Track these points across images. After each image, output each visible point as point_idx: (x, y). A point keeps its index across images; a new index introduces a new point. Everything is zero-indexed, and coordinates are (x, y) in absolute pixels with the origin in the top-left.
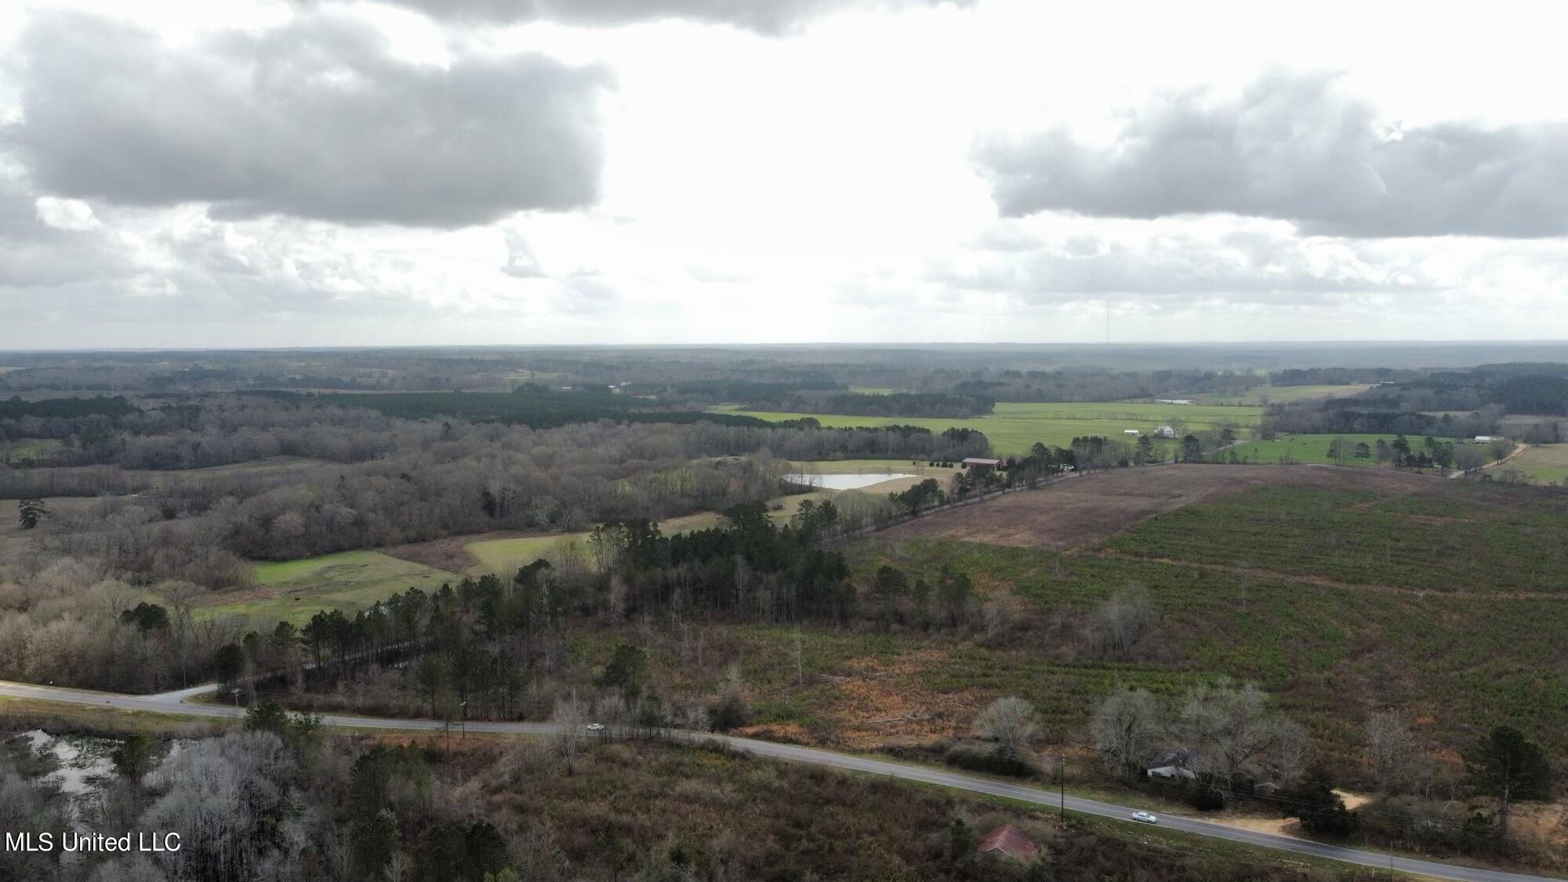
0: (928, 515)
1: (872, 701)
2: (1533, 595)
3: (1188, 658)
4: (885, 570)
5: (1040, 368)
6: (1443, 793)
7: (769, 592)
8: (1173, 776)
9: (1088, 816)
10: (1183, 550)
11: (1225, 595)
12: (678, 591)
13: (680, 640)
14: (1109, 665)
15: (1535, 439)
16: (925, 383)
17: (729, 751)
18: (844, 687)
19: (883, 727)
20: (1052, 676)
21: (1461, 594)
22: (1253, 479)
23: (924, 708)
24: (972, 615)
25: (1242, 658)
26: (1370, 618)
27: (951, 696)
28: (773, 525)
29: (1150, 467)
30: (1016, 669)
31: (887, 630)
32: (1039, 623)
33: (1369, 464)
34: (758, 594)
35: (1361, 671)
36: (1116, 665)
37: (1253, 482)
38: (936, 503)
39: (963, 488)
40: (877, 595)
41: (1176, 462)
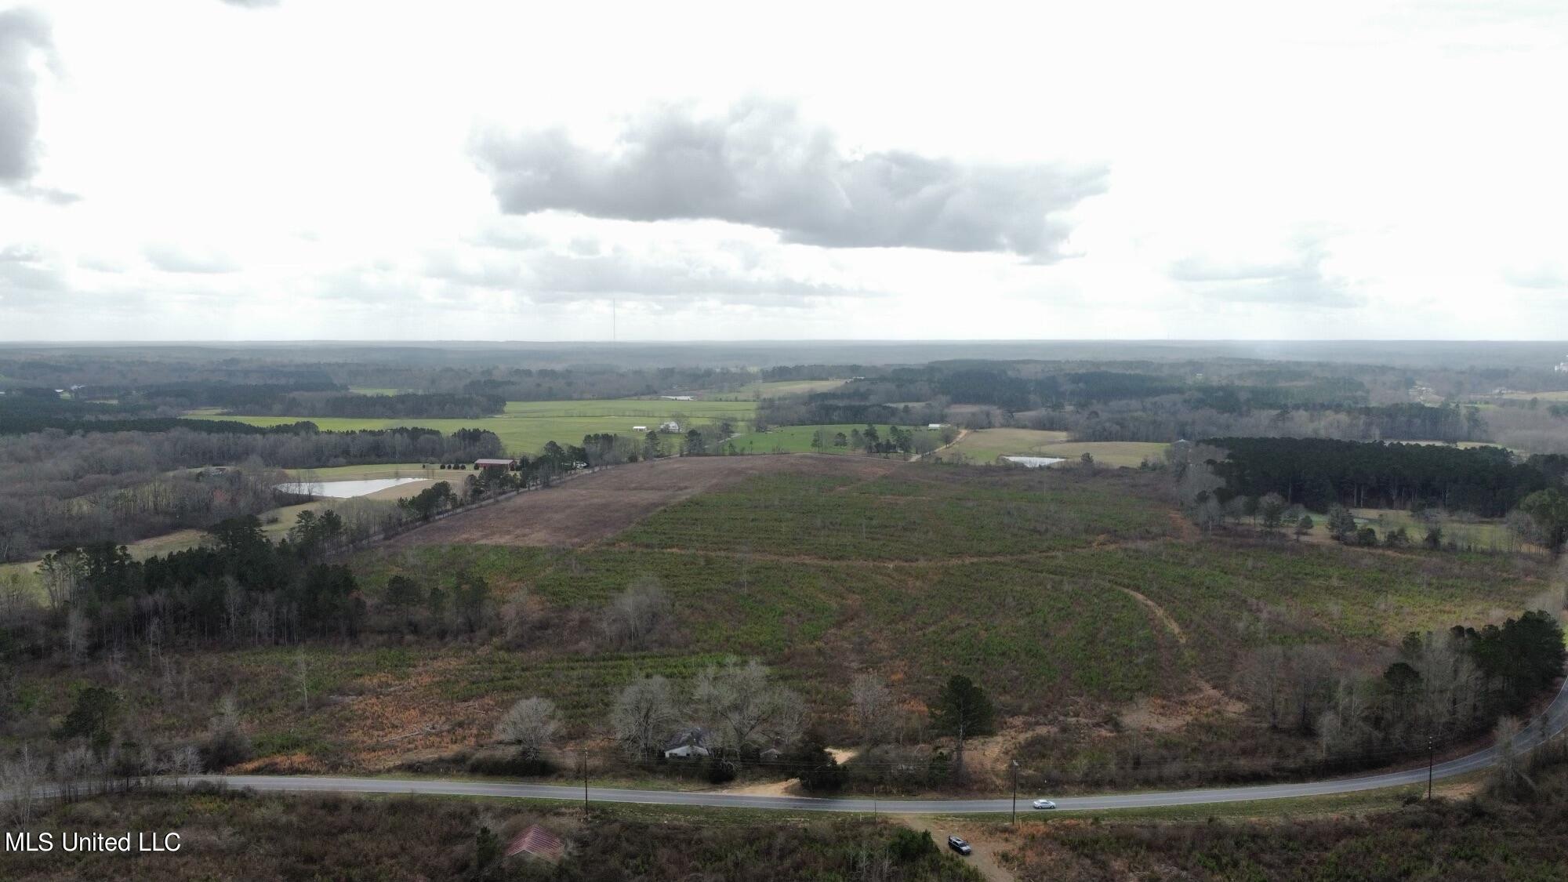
0: (440, 519)
1: (387, 718)
2: (975, 560)
3: (698, 641)
4: (397, 580)
5: (549, 366)
6: (913, 739)
7: (266, 614)
8: (688, 755)
9: (612, 804)
10: (690, 540)
11: (729, 579)
12: (156, 620)
13: (160, 675)
14: (626, 655)
15: (974, 425)
16: (433, 382)
17: (226, 792)
18: (356, 707)
19: (400, 744)
20: (571, 673)
21: (922, 563)
22: (751, 469)
23: (443, 718)
24: (490, 619)
25: (746, 636)
26: (851, 590)
27: (471, 703)
28: (268, 540)
29: (658, 461)
30: (536, 667)
31: (400, 642)
32: (557, 621)
33: (846, 452)
34: (252, 617)
35: (844, 638)
36: (632, 654)
37: (751, 472)
38: (449, 507)
39: (476, 490)
40: (389, 607)
41: (681, 456)
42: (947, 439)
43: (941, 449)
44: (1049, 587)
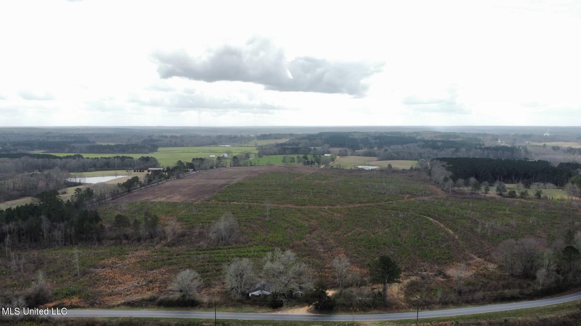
0: (135, 191)
1: (116, 279)
2: (360, 205)
3: (251, 241)
4: (119, 216)
5: (174, 135)
7: (60, 232)
8: (260, 295)
9: (227, 320)
10: (241, 198)
11: (260, 214)
12: (8, 236)
13: (10, 261)
14: (221, 247)
15: (342, 155)
16: (129, 140)
17: (38, 319)
18: (101, 274)
19: (123, 292)
20: (199, 256)
21: (338, 207)
23: (143, 279)
24: (160, 232)
25: (272, 239)
26: (311, 218)
27: (155, 271)
28: (61, 200)
29: (222, 168)
30: (183, 254)
31: (121, 243)
32: (189, 233)
33: (296, 164)
34: (54, 233)
35: (314, 238)
36: (224, 247)
37: (260, 172)
38: (138, 186)
39: (150, 180)
40: (115, 228)
41: (231, 166)
42: (333, 160)
43: (331, 163)
44: (393, 215)
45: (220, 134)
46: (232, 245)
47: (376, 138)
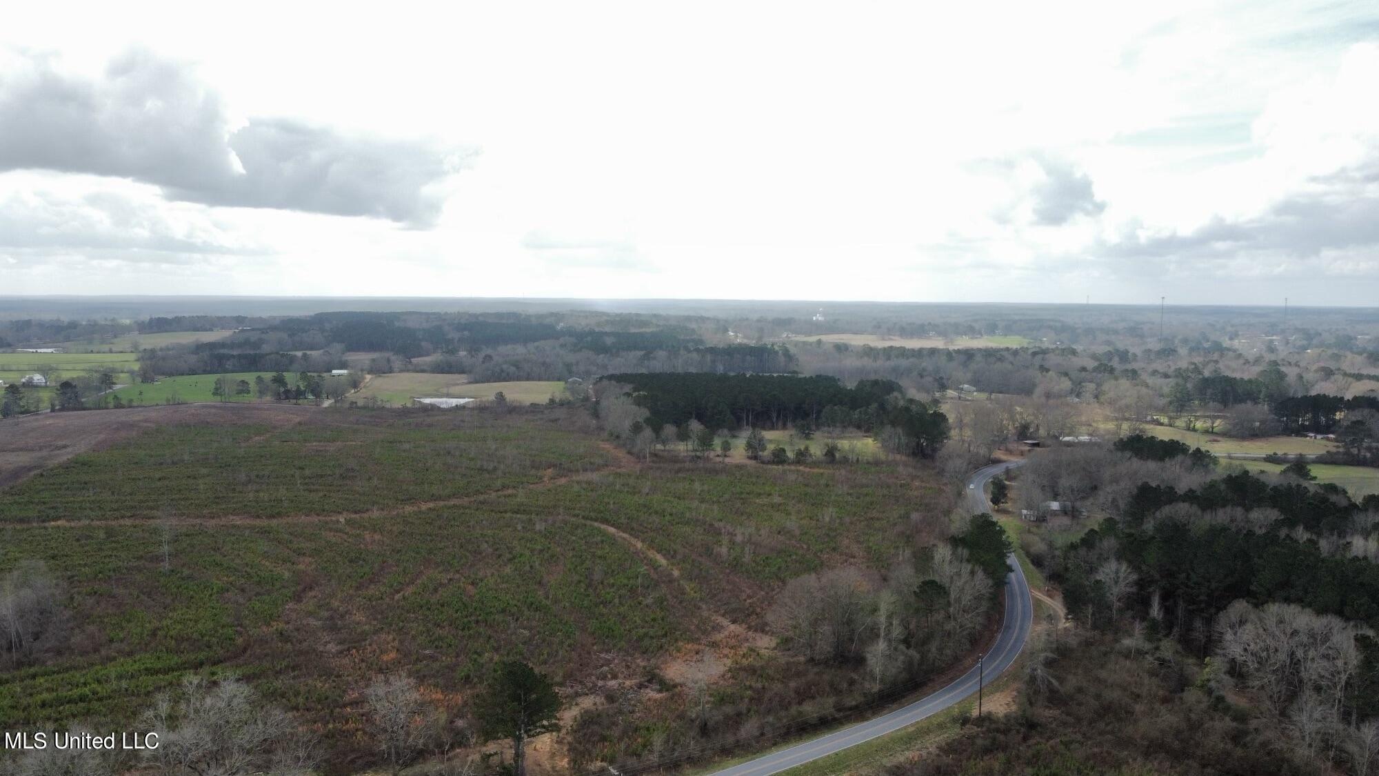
3: (111, 641)
10: (80, 508)
11: (141, 553)
14: (5, 675)
15: (376, 370)
21: (375, 514)
22: (146, 421)
25: (179, 627)
26: (300, 553)
29: (22, 418)
33: (252, 398)
35: (310, 614)
36: (15, 673)
37: (145, 424)
41: (53, 410)
42: (355, 384)
43: (351, 394)
44: (519, 527)
45: (25, 317)
46: (44, 663)
47: (461, 327)
